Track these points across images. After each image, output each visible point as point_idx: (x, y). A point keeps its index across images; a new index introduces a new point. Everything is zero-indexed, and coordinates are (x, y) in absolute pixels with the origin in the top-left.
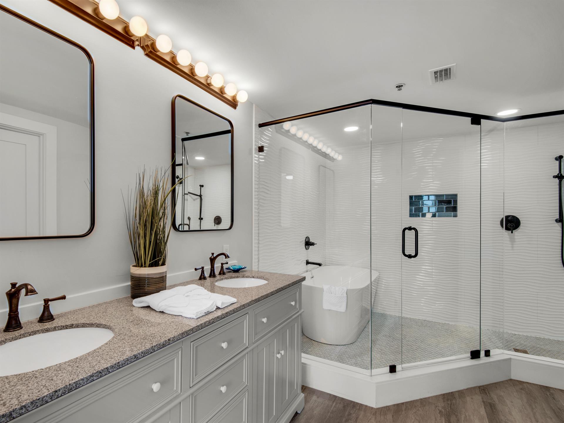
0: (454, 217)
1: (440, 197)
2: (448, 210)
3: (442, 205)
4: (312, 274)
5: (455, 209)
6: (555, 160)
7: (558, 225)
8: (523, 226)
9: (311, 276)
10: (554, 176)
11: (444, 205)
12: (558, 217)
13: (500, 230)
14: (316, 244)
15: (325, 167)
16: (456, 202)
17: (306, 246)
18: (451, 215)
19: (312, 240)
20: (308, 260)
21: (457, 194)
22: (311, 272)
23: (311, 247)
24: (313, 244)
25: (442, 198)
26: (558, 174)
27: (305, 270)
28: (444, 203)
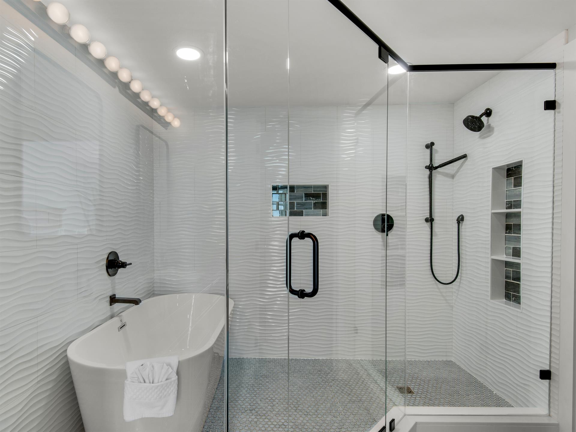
0: (323, 216)
1: (308, 189)
2: (316, 206)
3: (310, 199)
4: (121, 321)
5: (324, 205)
6: (425, 147)
7: (427, 225)
8: (396, 227)
9: (120, 325)
10: (426, 166)
11: (312, 200)
12: (428, 215)
13: (373, 232)
14: (131, 264)
15: (152, 133)
16: (325, 195)
17: (110, 270)
18: (320, 213)
19: (122, 258)
20: (115, 295)
21: (328, 185)
22: (121, 316)
23: (121, 270)
24: (124, 265)
25: (310, 190)
26: (430, 165)
27: (109, 314)
28: (313, 197)
